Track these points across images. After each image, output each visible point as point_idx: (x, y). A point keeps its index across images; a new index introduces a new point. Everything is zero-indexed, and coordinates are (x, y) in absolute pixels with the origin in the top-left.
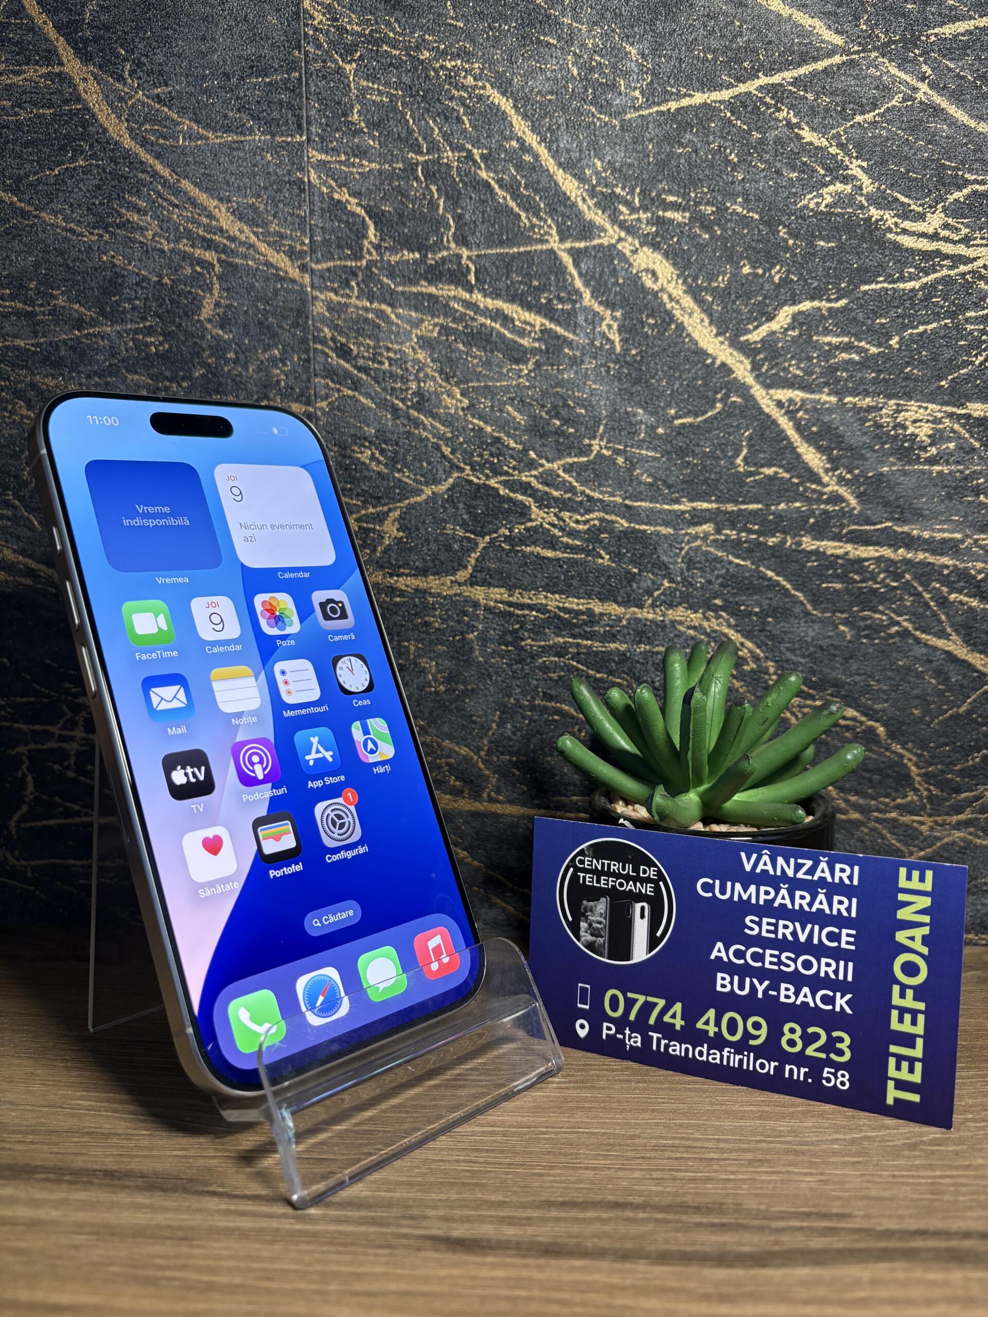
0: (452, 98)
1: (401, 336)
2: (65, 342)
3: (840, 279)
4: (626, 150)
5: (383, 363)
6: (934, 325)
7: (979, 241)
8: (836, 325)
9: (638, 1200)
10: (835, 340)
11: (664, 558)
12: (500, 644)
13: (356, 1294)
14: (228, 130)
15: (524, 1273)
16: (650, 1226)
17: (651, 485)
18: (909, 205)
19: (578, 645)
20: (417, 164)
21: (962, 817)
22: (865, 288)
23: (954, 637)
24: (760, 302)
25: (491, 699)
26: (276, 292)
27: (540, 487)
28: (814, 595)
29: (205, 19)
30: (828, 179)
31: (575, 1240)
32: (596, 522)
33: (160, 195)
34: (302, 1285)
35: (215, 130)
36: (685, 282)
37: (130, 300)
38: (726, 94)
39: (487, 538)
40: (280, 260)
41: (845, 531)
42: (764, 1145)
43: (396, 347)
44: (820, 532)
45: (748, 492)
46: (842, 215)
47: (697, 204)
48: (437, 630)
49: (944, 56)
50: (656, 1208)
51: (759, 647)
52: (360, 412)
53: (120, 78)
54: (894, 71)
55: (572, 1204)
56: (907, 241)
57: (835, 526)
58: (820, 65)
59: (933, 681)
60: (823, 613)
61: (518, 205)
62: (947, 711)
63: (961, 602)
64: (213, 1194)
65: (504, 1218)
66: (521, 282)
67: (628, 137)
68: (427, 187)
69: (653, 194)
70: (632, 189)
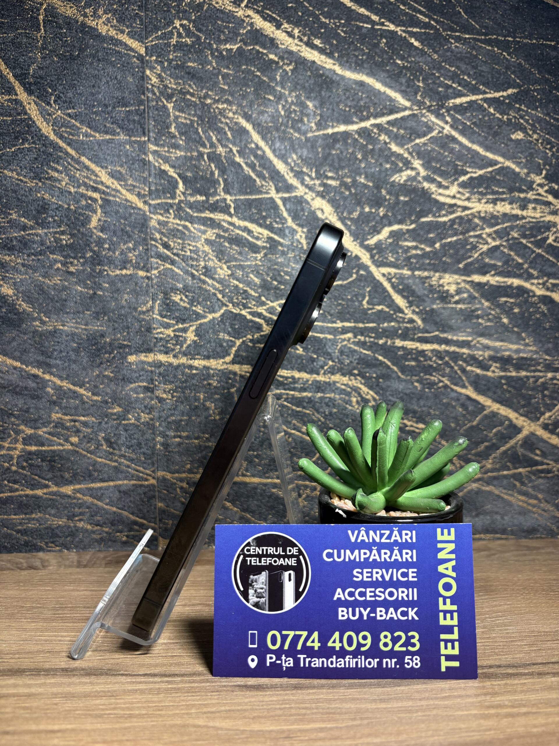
0: (222, 123)
1: (195, 239)
2: (16, 237)
3: (410, 215)
4: (308, 151)
5: (187, 252)
6: (455, 238)
7: (474, 200)
8: (410, 236)
10: (410, 244)
11: (329, 350)
14: (107, 133)
15: (286, 697)
17: (322, 314)
18: (441, 182)
19: (287, 394)
20: (204, 153)
22: (423, 220)
23: (470, 388)
24: (374, 226)
27: (268, 315)
28: (402, 368)
29: (95, 76)
30: (404, 168)
33: (69, 164)
35: (99, 132)
36: (338, 215)
37: (52, 217)
38: (355, 127)
39: (241, 340)
40: (133, 198)
41: (416, 337)
43: (194, 244)
44: (404, 337)
45: (369, 318)
46: (411, 185)
47: (343, 178)
48: (215, 387)
49: (456, 113)
51: (376, 394)
52: (174, 276)
53: (49, 104)
54: (433, 118)
56: (442, 199)
57: (411, 334)
58: (399, 115)
59: (460, 410)
60: (406, 377)
61: (255, 175)
62: (467, 424)
63: (473, 371)
64: (123, 675)
66: (257, 213)
67: (309, 144)
68: (209, 165)
69: (322, 172)
70: (311, 170)
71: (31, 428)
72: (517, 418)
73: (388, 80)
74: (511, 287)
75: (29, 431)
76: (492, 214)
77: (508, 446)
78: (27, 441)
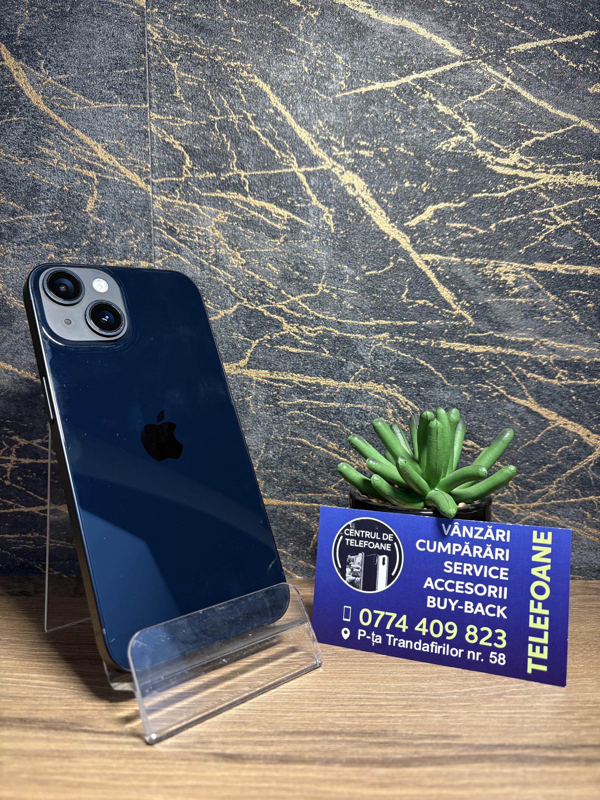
0: (234, 84)
1: (205, 222)
2: (4, 224)
3: (461, 190)
4: (337, 115)
5: (195, 238)
6: (515, 217)
7: (540, 170)
8: (459, 217)
9: (337, 729)
10: (459, 226)
11: (361, 353)
12: (265, 403)
13: (167, 787)
14: (102, 100)
15: (267, 773)
16: (343, 745)
17: (352, 310)
18: (499, 149)
19: (311, 404)
20: (214, 122)
21: (536, 504)
22: (475, 195)
23: (530, 399)
24: (415, 203)
25: (260, 436)
26: (131, 195)
27: (288, 311)
28: (448, 374)
29: (89, 35)
30: (453, 133)
31: (298, 754)
32: (321, 332)
33: (61, 138)
34: (135, 783)
35: (94, 100)
36: (371, 191)
37: (44, 200)
38: (394, 84)
39: (257, 341)
40: (134, 177)
41: (465, 337)
42: (413, 696)
43: (203, 228)
44: (451, 337)
45: (409, 314)
46: (462, 154)
47: (378, 147)
49: (519, 62)
50: (348, 734)
51: (416, 405)
52: (181, 267)
53: (38, 69)
54: (490, 70)
55: (298, 733)
56: (499, 170)
57: (460, 334)
58: (448, 67)
59: (519, 424)
60: (453, 385)
61: (274, 146)
62: (526, 442)
63: (534, 378)
64: (85, 731)
65: (258, 741)
66: (275, 191)
67: (338, 107)
68: (220, 135)
69: (353, 141)
70: (340, 137)
71: (25, 438)
72: (588, 436)
73: (434, 24)
74: (583, 276)
75: (23, 442)
76: (562, 186)
77: (577, 468)
78: (22, 452)
